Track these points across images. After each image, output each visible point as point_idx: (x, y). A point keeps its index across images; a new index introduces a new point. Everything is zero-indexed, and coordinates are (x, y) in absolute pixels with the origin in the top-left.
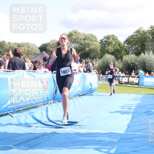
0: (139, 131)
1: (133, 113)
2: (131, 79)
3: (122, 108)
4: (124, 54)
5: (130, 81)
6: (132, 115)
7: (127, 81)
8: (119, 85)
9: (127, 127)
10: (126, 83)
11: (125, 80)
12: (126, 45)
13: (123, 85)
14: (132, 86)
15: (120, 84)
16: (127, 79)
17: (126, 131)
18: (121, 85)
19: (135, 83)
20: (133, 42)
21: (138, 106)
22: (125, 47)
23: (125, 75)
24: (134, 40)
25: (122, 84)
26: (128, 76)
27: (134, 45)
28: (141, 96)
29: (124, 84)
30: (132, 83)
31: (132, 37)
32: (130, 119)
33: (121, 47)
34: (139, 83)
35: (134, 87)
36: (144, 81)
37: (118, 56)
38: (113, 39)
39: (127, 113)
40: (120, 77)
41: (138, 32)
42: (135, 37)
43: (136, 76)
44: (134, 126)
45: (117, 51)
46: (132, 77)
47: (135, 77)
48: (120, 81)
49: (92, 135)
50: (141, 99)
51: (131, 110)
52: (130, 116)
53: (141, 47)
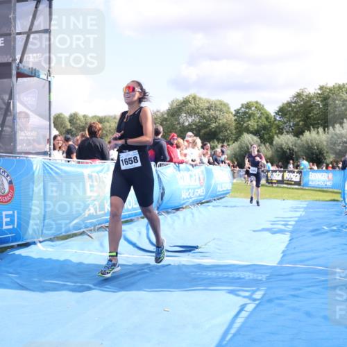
0: (301, 262)
1: (291, 232)
2: (287, 175)
3: (272, 224)
4: (276, 133)
5: (285, 178)
6: (289, 236)
7: (280, 178)
8: (266, 186)
9: (282, 255)
10: (279, 182)
11: (277, 176)
12: (278, 118)
13: (274, 185)
14: (289, 186)
15: (269, 183)
16: (281, 174)
17: (281, 262)
18: (270, 185)
19: (295, 182)
20: (290, 114)
21: (300, 221)
22: (277, 122)
23: (277, 169)
24: (293, 111)
25: (272, 183)
26: (282, 169)
27: (292, 118)
28: (304, 204)
29: (275, 183)
30: (289, 183)
31: (289, 104)
32: (287, 243)
33: (270, 122)
34: (300, 181)
35: (293, 188)
36: (310, 178)
37: (266, 137)
38: (256, 107)
39: (281, 231)
40: (268, 171)
41: (299, 95)
42: (293, 104)
43: (297, 170)
44: (293, 254)
45: (265, 128)
46: (290, 172)
47: (294, 172)
48: (269, 178)
49: (224, 268)
50: (305, 208)
51: (288, 226)
52: (286, 238)
53: (304, 121)
